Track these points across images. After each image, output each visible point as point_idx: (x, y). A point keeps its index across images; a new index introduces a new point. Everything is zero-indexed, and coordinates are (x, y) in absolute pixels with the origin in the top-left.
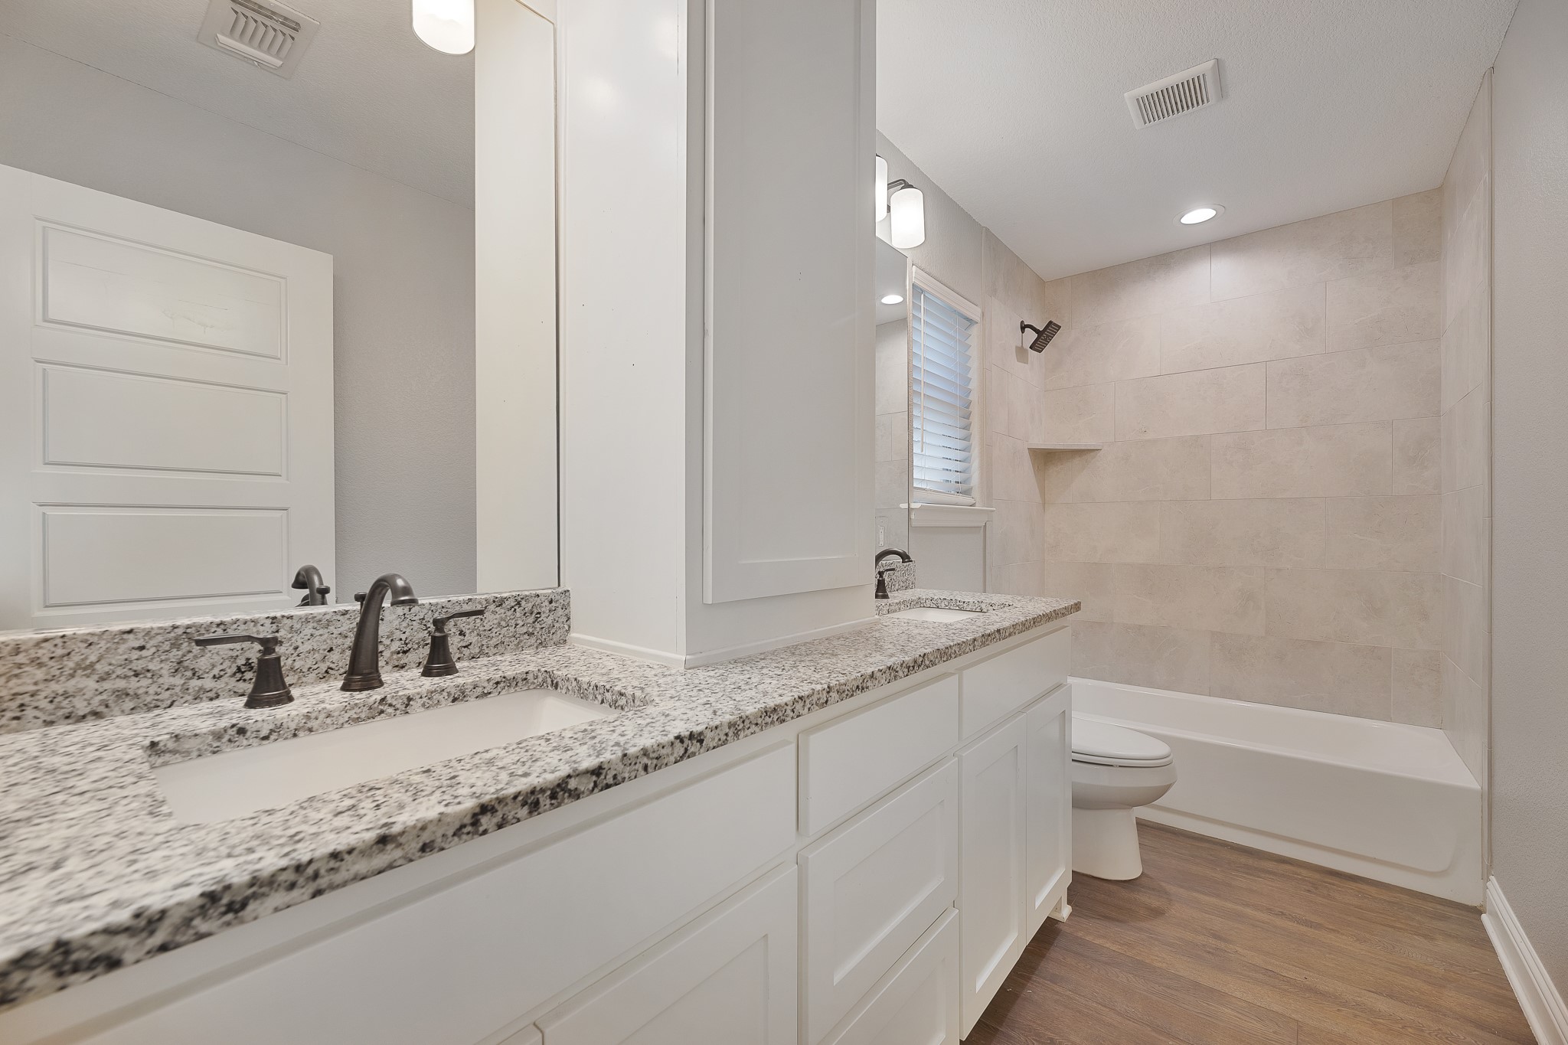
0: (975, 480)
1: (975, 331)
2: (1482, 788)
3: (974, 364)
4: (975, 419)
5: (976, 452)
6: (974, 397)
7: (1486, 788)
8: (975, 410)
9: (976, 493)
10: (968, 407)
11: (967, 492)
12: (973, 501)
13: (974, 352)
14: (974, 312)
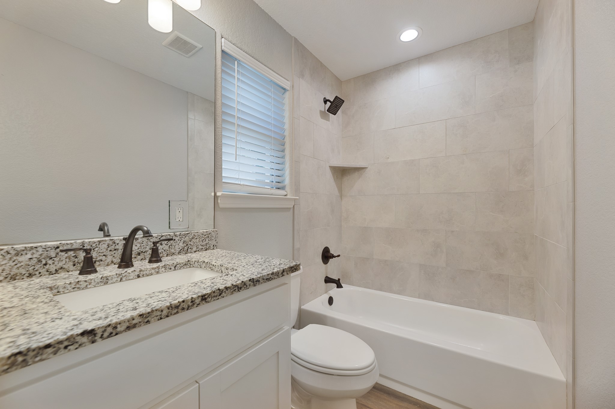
0: (287, 181)
1: (287, 95)
2: (567, 381)
3: (287, 114)
4: (287, 147)
5: (287, 165)
6: (287, 133)
7: (570, 380)
8: (287, 141)
9: (288, 188)
10: (284, 139)
11: (283, 188)
12: (285, 193)
13: (287, 108)
14: (286, 84)
